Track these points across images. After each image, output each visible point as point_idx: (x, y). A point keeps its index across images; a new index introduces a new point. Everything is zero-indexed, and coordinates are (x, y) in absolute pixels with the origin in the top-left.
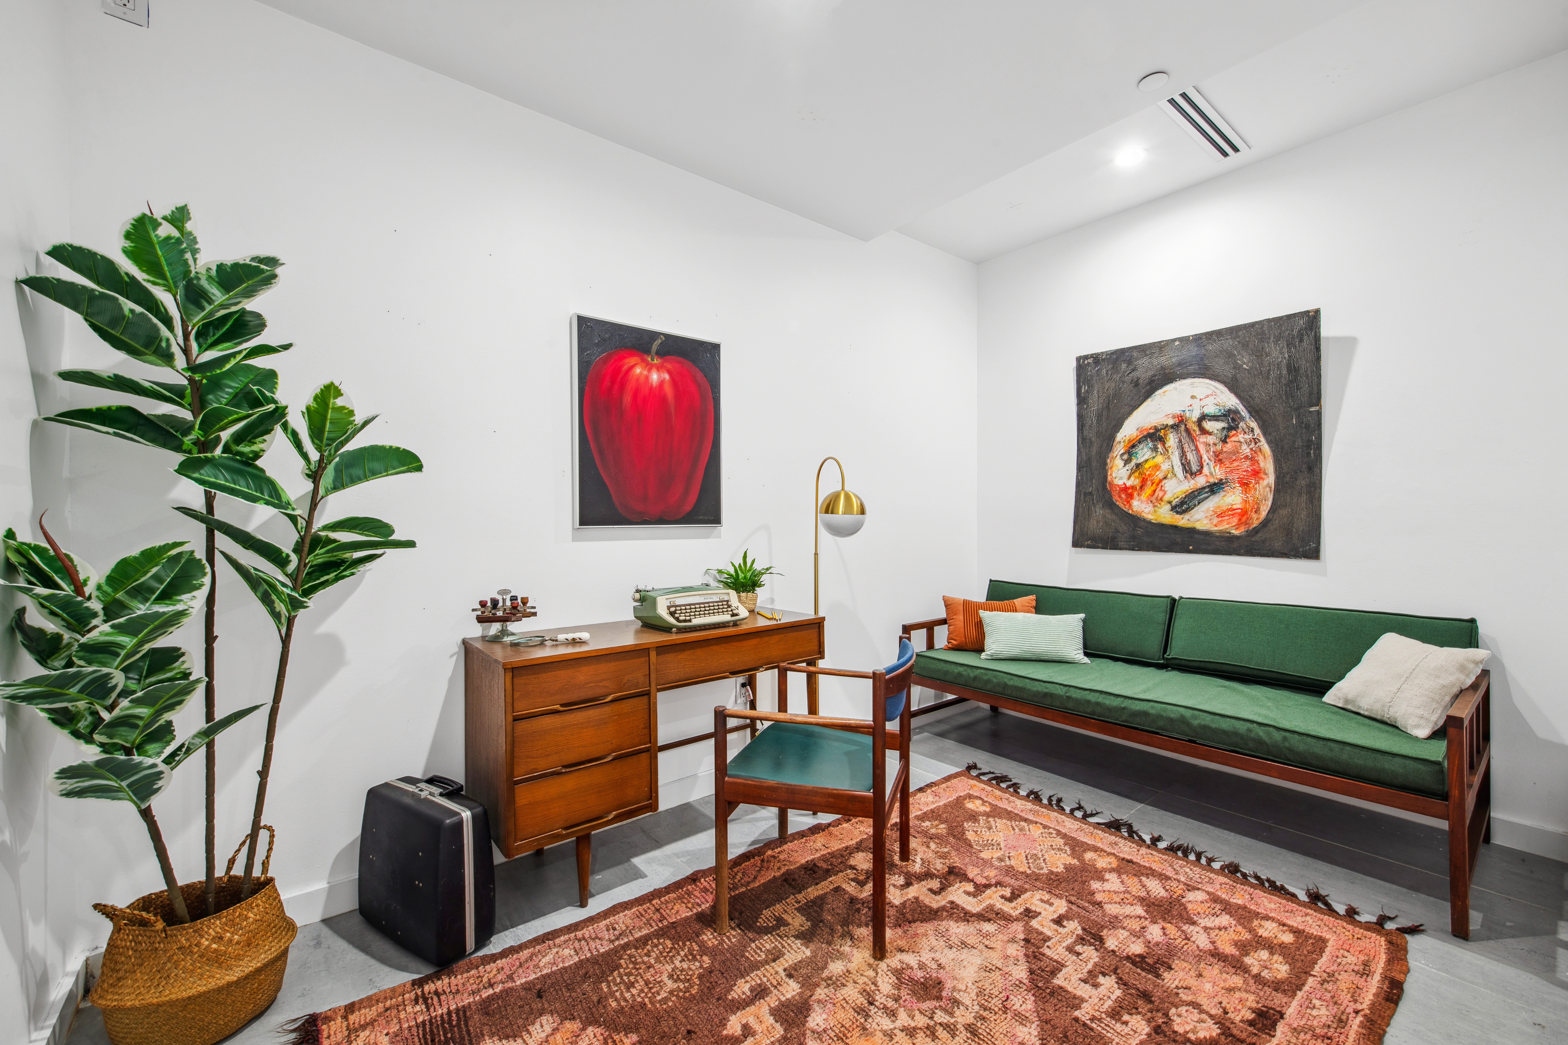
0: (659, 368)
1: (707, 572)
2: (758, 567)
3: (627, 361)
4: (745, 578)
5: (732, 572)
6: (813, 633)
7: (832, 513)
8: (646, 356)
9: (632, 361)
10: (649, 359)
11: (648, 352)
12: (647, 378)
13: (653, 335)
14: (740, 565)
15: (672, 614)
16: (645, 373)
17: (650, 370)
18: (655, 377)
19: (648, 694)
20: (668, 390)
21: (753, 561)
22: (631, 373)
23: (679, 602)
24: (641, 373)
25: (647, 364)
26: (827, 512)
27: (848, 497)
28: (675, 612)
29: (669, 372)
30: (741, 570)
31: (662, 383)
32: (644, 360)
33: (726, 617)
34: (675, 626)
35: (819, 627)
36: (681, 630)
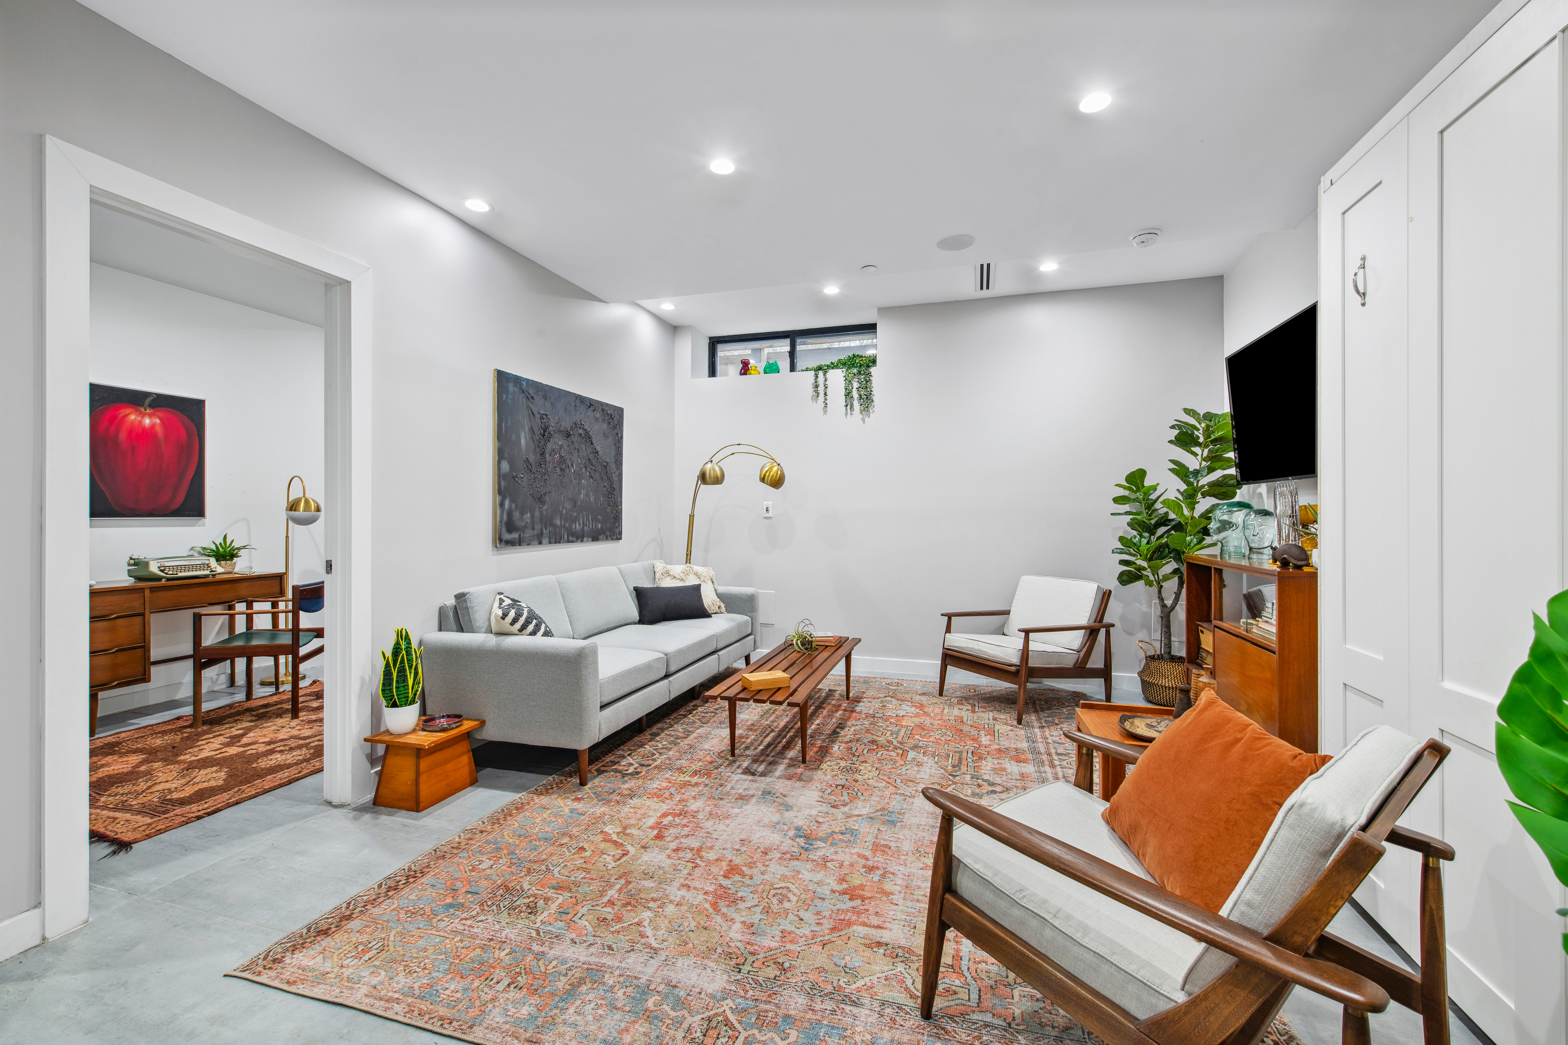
0: (150, 415)
1: (192, 549)
2: (236, 545)
3: (123, 411)
4: (225, 551)
5: (214, 548)
6: (276, 582)
7: (295, 511)
8: (140, 408)
9: (128, 411)
10: (143, 410)
11: (142, 405)
12: (140, 422)
13: (146, 394)
14: (221, 544)
15: (162, 571)
16: (139, 418)
17: (143, 417)
18: (147, 421)
19: (143, 615)
20: (159, 429)
21: (233, 541)
22: (127, 419)
23: (167, 564)
24: (135, 419)
25: (141, 413)
26: (291, 510)
27: (307, 502)
28: (165, 570)
29: (160, 418)
30: (222, 547)
31: (153, 426)
32: (137, 410)
33: (207, 572)
34: (164, 577)
35: (281, 579)
36: (168, 580)
